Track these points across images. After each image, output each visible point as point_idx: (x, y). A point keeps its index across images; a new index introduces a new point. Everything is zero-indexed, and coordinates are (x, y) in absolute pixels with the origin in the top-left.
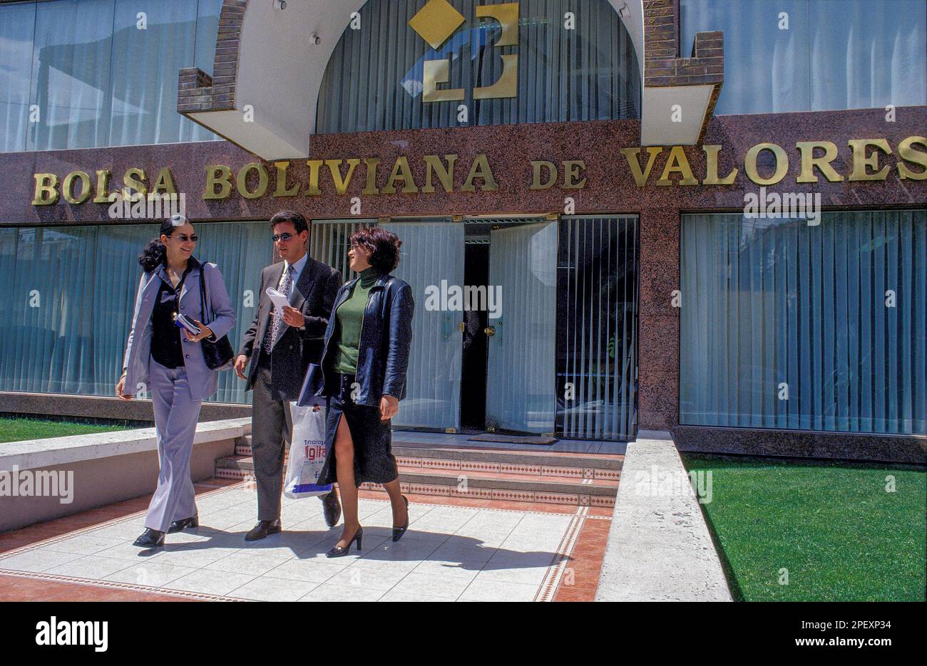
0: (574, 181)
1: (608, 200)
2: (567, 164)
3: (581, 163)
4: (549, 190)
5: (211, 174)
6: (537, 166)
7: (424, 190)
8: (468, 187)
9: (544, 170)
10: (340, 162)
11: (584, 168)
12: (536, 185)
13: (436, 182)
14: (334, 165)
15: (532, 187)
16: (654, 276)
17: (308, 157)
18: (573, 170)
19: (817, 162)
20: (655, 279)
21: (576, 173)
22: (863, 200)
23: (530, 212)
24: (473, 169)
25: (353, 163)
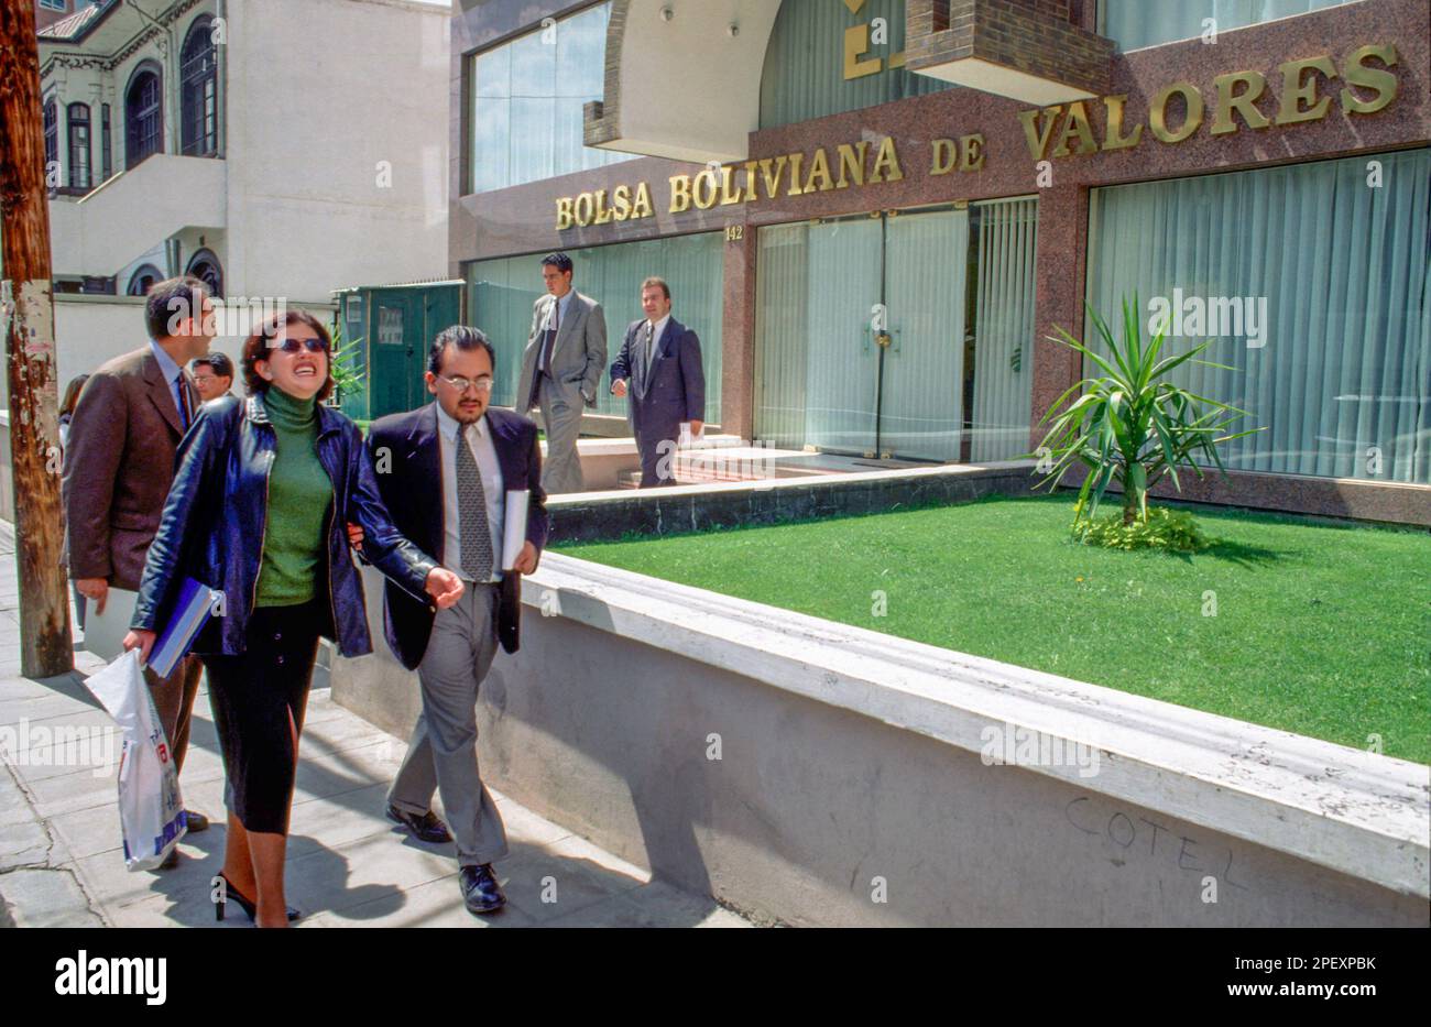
0: (972, 161)
1: (1006, 180)
2: (965, 141)
3: (978, 137)
4: (949, 173)
5: (674, 186)
6: (937, 145)
7: (839, 185)
8: (875, 178)
9: (944, 148)
10: (770, 161)
11: (981, 142)
12: (937, 170)
13: (849, 178)
14: (765, 164)
15: (933, 172)
16: (1050, 272)
17: (745, 158)
18: (971, 146)
19: (1235, 102)
20: (1050, 276)
21: (973, 151)
22: (1294, 150)
23: (934, 201)
24: (880, 158)
25: (781, 161)
